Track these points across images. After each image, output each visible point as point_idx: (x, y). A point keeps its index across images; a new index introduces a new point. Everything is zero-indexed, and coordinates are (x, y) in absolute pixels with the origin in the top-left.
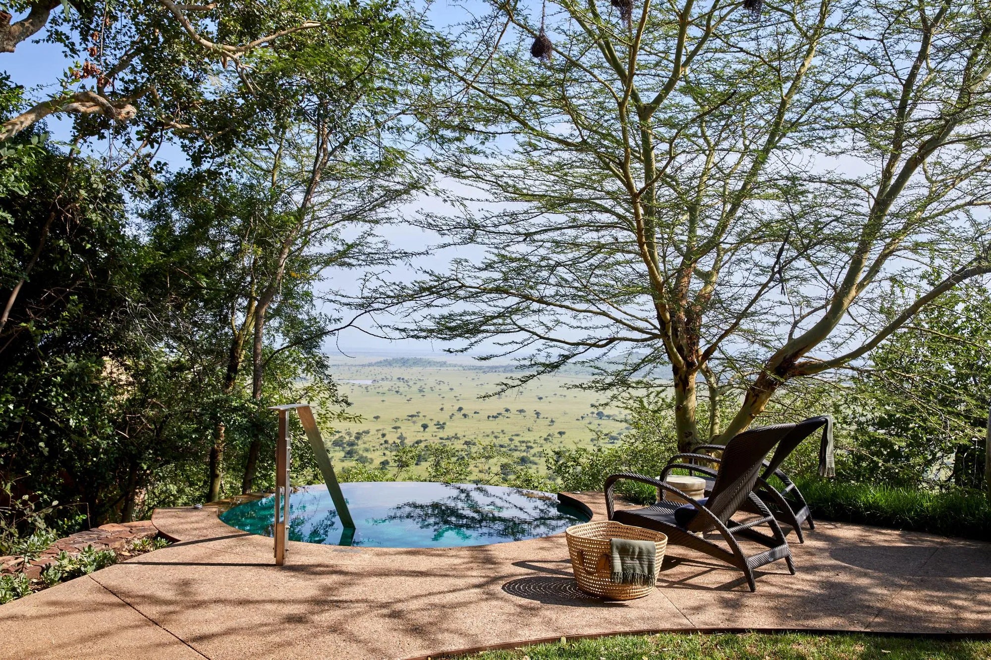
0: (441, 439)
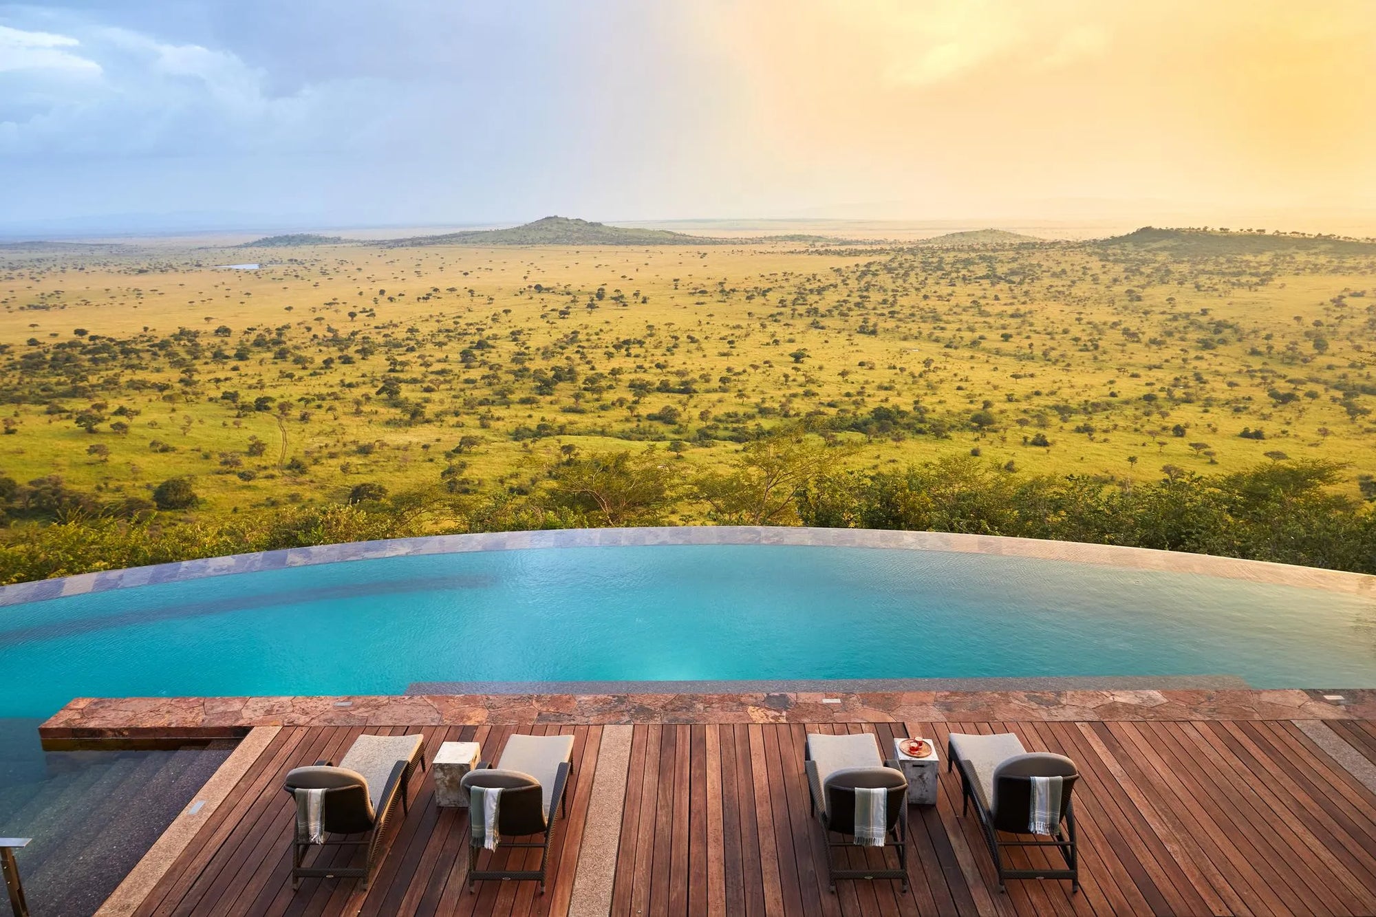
0: (376, 328)
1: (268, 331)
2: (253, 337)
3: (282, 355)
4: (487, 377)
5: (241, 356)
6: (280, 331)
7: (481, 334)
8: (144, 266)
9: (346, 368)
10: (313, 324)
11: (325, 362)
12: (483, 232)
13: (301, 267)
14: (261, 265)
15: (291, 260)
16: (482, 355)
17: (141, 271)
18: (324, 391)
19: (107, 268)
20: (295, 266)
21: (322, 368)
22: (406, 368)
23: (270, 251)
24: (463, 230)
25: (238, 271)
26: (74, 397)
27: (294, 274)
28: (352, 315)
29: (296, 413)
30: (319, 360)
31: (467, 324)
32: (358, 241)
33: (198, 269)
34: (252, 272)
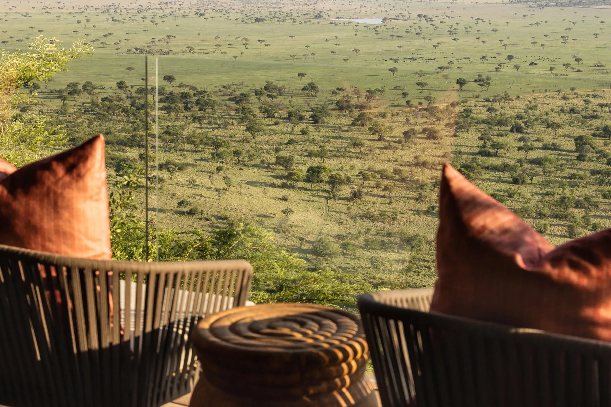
1: (358, 93)
2: (338, 98)
3: (360, 122)
4: (599, 172)
5: (316, 119)
6: (370, 95)
8: (264, 14)
9: (429, 143)
10: (412, 90)
11: (405, 133)
13: (428, 24)
14: (385, 19)
15: (421, 16)
17: (257, 20)
18: (390, 168)
19: (226, 16)
22: (501, 151)
25: (357, 25)
26: (131, 146)
27: (417, 31)
28: (461, 82)
29: (345, 190)
30: (398, 132)
33: (316, 21)
34: (372, 28)
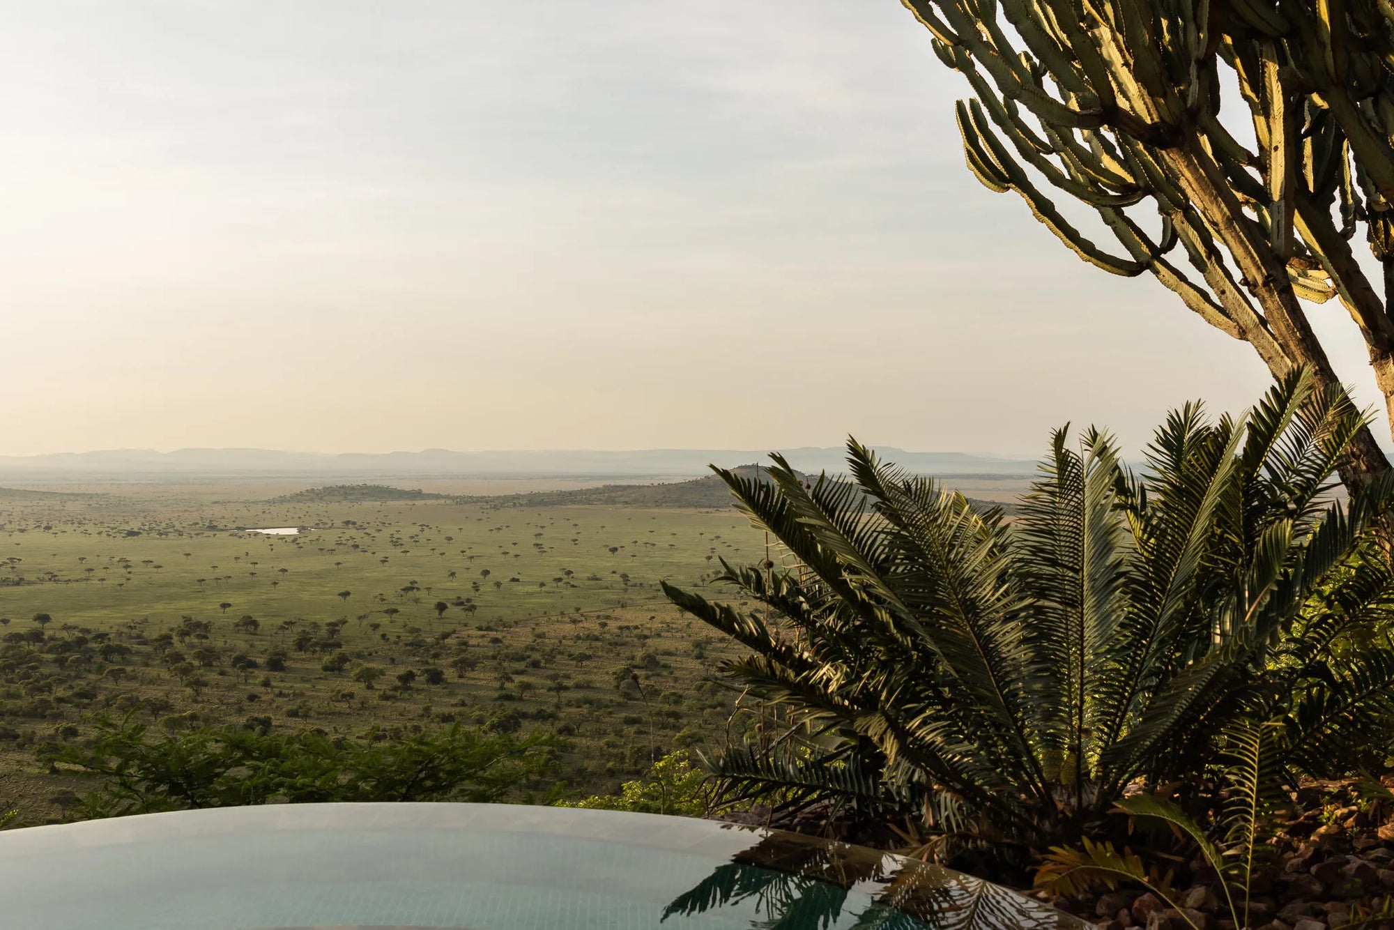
1: (315, 625)
2: (292, 636)
3: (335, 668)
5: (276, 664)
6: (334, 628)
7: (644, 645)
8: (135, 525)
10: (384, 620)
12: (640, 487)
13: (361, 533)
14: (302, 529)
15: (347, 523)
16: (647, 678)
17: (129, 534)
19: (82, 529)
20: (351, 532)
21: (396, 689)
23: (317, 507)
24: (608, 483)
25: (268, 537)
27: (351, 543)
31: (621, 628)
32: (447, 497)
33: (211, 533)
34: (289, 540)
